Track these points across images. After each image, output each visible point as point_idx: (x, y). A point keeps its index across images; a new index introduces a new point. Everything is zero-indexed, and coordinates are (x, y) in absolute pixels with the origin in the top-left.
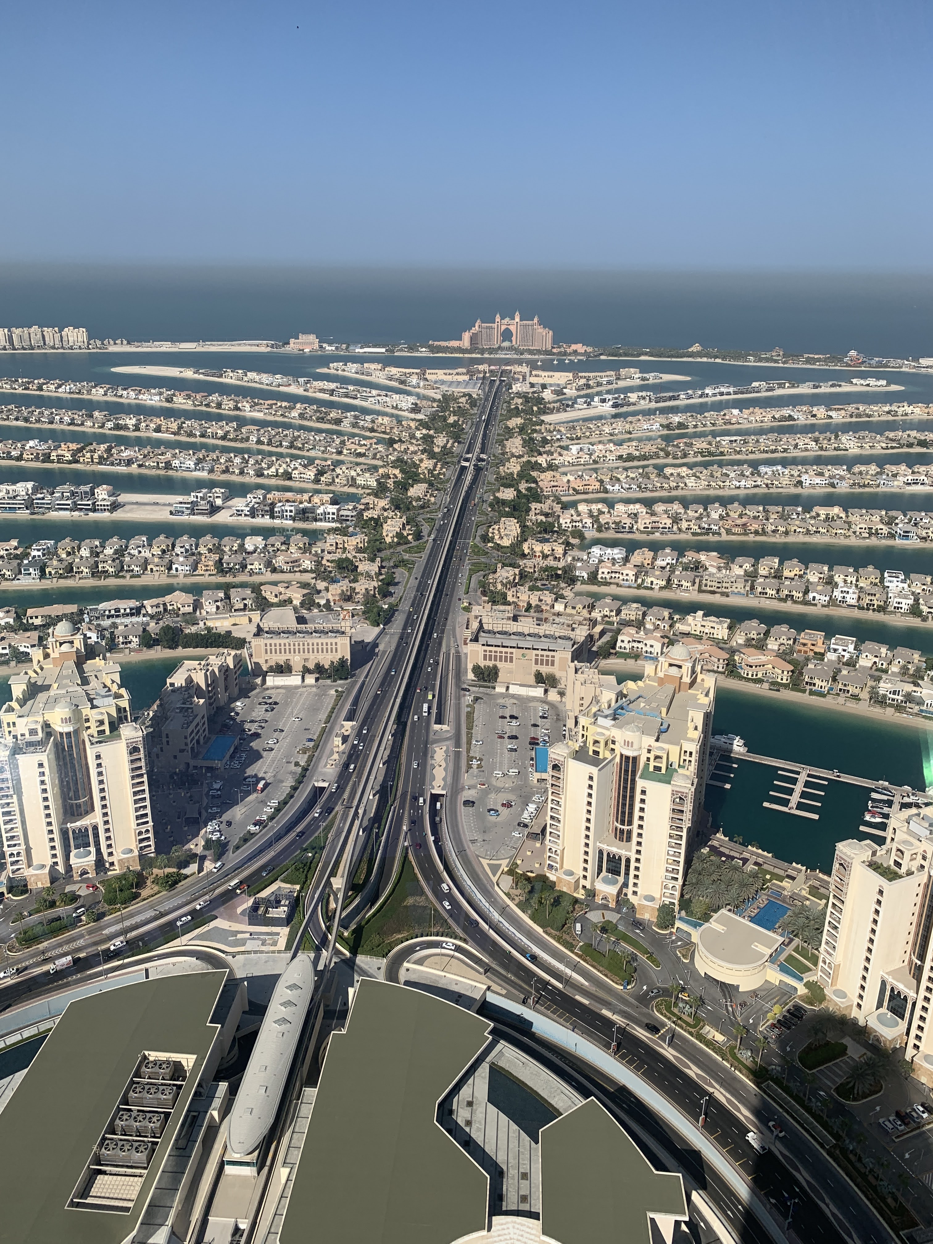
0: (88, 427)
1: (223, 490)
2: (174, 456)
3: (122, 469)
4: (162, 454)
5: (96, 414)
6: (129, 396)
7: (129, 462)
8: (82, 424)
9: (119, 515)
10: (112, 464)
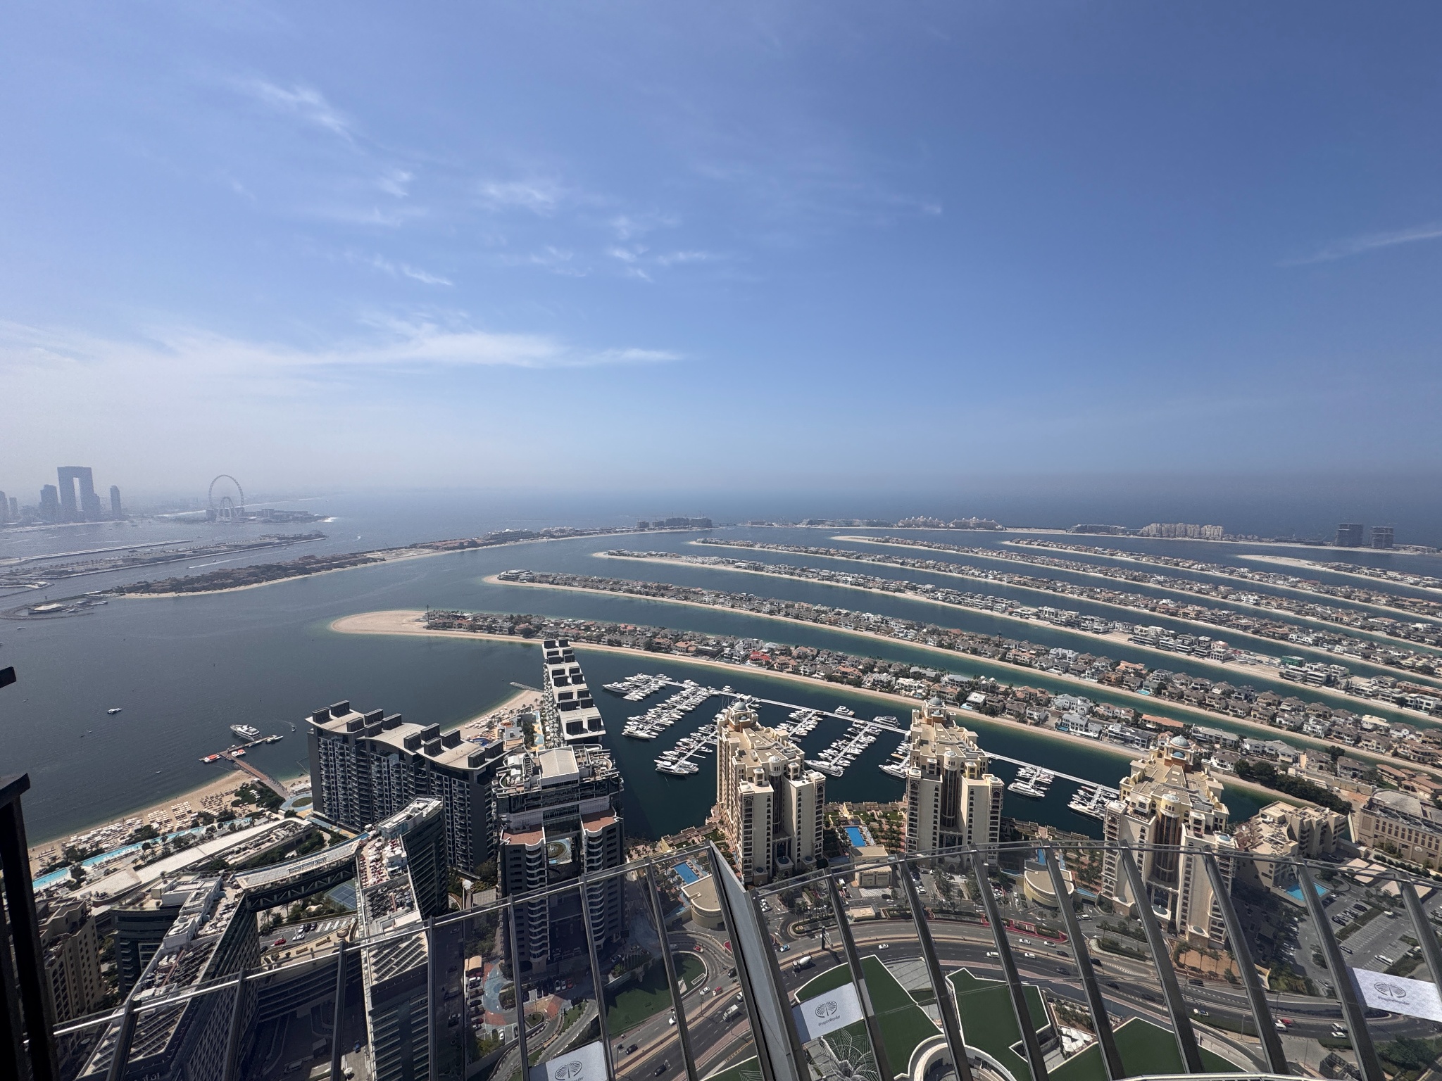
0: (1213, 597)
1: (1343, 668)
2: (1291, 630)
3: (1241, 632)
4: (1280, 627)
5: (1222, 588)
6: (1254, 578)
7: (1245, 628)
8: (1208, 594)
9: (1230, 666)
10: (1229, 626)
